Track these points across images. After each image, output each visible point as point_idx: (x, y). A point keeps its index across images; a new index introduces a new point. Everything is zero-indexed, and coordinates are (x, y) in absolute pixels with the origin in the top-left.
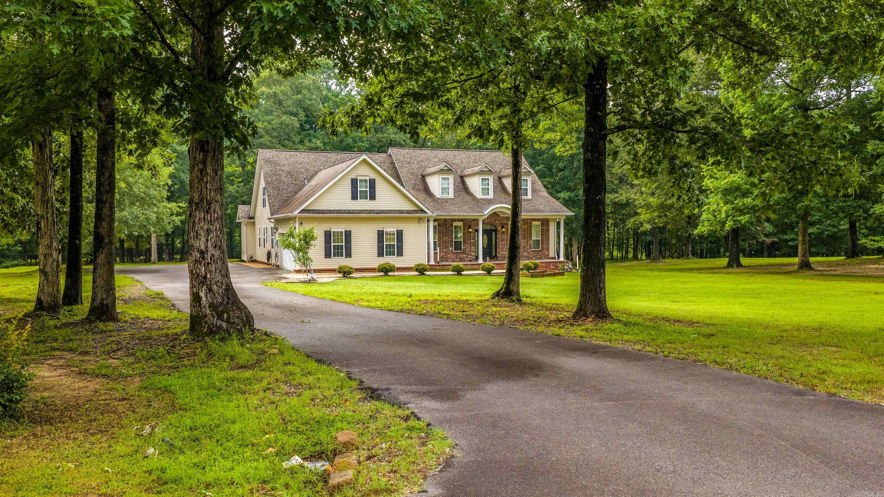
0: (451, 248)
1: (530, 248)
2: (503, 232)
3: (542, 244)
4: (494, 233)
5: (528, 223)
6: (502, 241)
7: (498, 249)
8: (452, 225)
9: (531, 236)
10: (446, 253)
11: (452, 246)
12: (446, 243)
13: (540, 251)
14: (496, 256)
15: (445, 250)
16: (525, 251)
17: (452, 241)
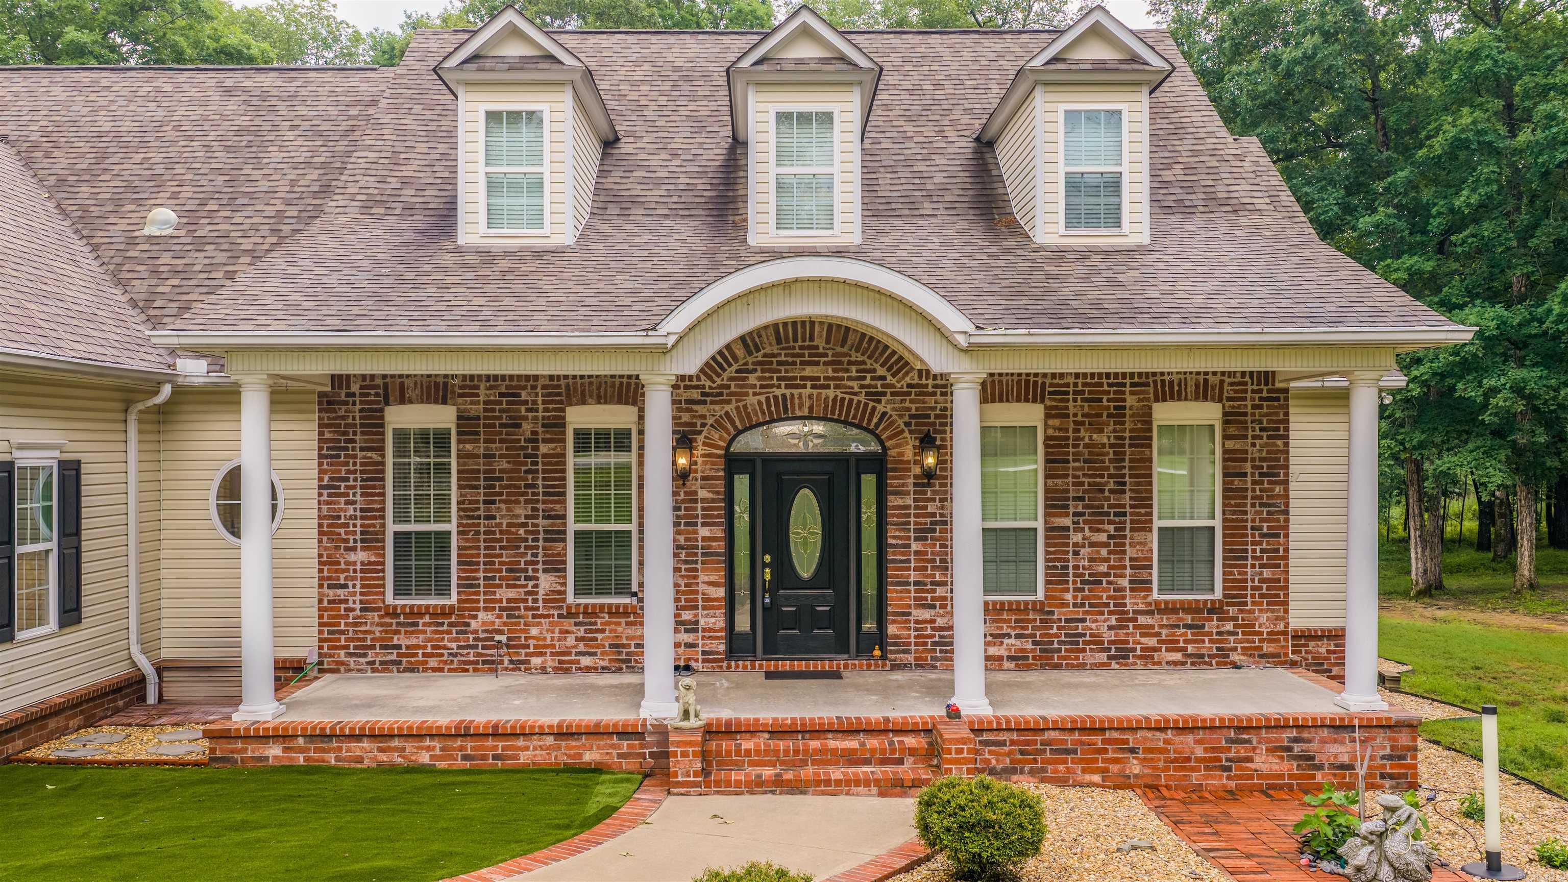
0: (546, 582)
1: (1141, 585)
2: (929, 475)
3: (1234, 557)
4: (869, 481)
5: (1119, 413)
6: (923, 534)
7: (893, 593)
8: (557, 425)
9: (1144, 500)
10: (511, 609)
11: (556, 566)
12: (514, 543)
13: (1215, 609)
14: (880, 638)
15: (505, 594)
16: (1098, 608)
17: (559, 535)
